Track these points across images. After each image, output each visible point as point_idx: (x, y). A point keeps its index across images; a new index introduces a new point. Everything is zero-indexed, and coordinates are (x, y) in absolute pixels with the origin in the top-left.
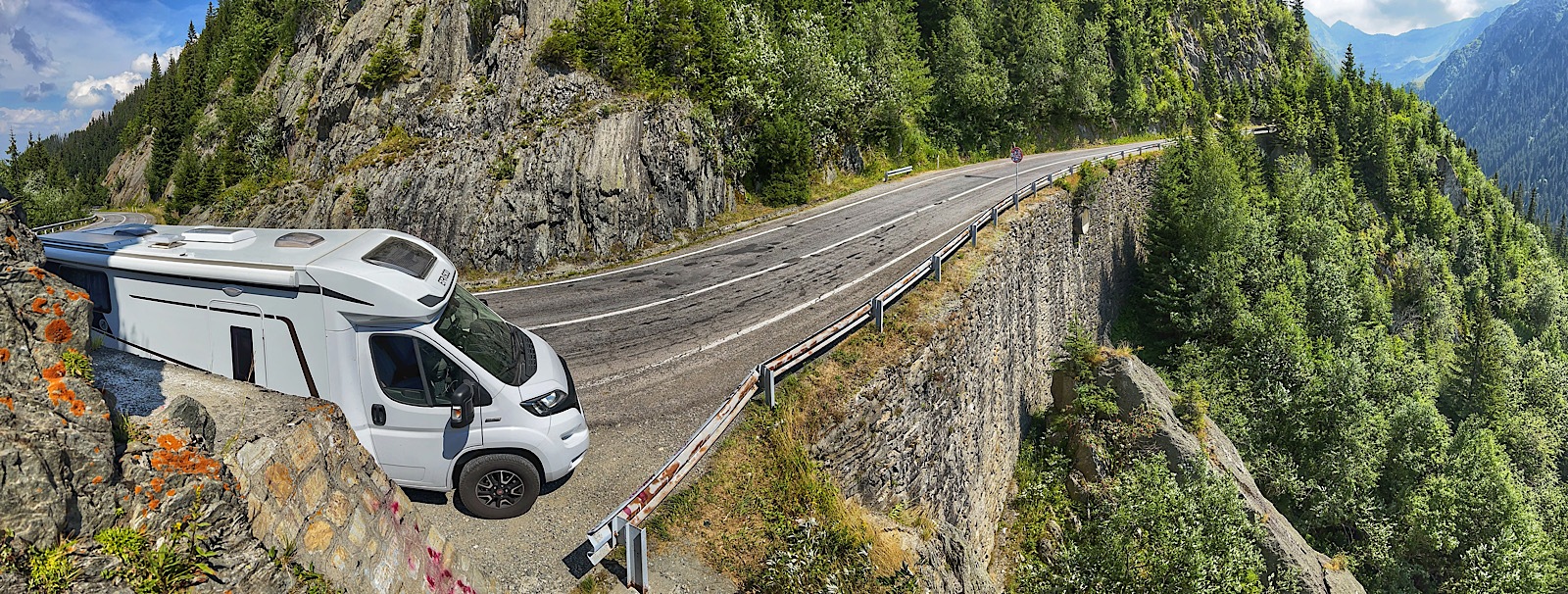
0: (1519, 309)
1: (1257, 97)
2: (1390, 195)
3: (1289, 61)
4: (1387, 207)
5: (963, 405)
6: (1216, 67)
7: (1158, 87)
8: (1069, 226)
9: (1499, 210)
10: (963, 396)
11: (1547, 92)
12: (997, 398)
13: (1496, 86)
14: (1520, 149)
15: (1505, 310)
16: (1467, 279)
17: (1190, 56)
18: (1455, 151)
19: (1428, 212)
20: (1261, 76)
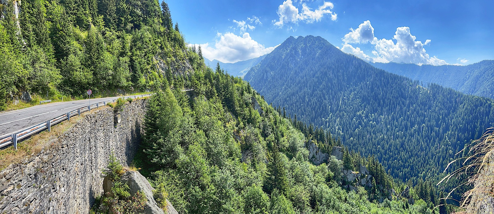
0: (287, 148)
1: (187, 80)
2: (236, 110)
3: (198, 69)
4: (236, 114)
5: (58, 188)
6: (171, 71)
7: (150, 77)
8: (113, 120)
9: (274, 115)
10: (58, 184)
11: (283, 79)
12: (77, 187)
13: (267, 77)
14: (278, 96)
15: (282, 149)
16: (267, 139)
17: (162, 68)
18: (257, 96)
19: (250, 115)
20: (188, 73)
